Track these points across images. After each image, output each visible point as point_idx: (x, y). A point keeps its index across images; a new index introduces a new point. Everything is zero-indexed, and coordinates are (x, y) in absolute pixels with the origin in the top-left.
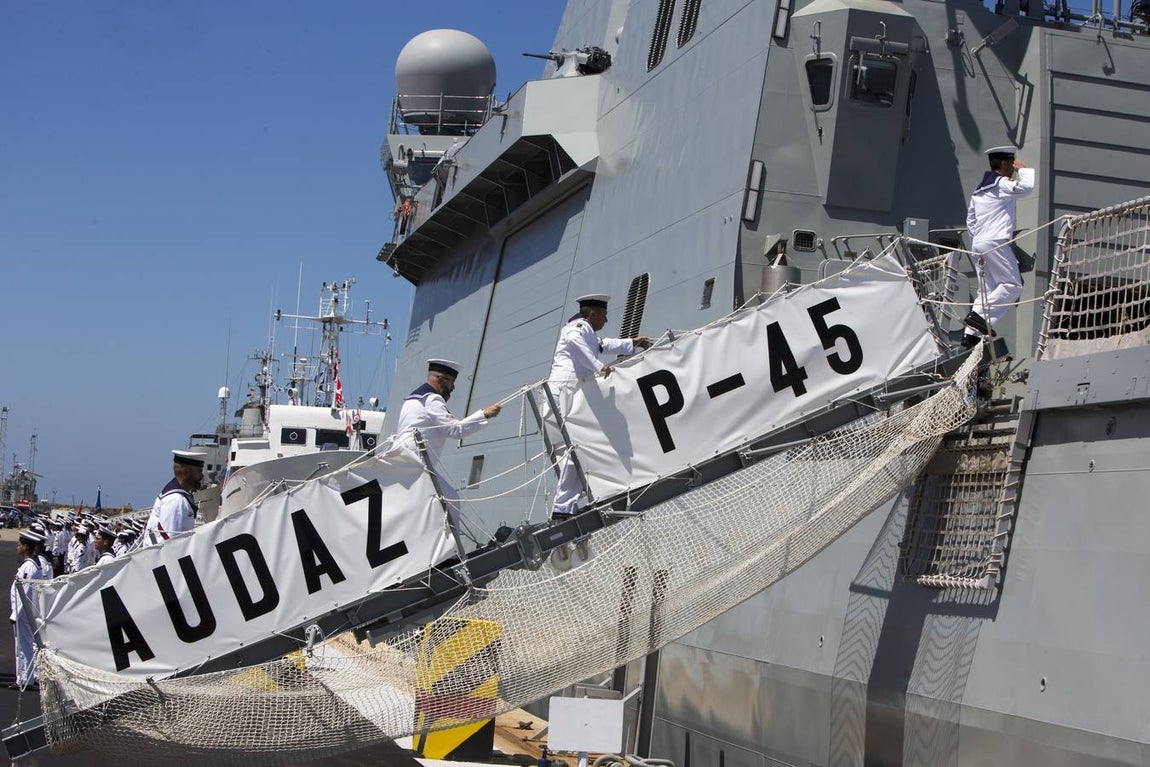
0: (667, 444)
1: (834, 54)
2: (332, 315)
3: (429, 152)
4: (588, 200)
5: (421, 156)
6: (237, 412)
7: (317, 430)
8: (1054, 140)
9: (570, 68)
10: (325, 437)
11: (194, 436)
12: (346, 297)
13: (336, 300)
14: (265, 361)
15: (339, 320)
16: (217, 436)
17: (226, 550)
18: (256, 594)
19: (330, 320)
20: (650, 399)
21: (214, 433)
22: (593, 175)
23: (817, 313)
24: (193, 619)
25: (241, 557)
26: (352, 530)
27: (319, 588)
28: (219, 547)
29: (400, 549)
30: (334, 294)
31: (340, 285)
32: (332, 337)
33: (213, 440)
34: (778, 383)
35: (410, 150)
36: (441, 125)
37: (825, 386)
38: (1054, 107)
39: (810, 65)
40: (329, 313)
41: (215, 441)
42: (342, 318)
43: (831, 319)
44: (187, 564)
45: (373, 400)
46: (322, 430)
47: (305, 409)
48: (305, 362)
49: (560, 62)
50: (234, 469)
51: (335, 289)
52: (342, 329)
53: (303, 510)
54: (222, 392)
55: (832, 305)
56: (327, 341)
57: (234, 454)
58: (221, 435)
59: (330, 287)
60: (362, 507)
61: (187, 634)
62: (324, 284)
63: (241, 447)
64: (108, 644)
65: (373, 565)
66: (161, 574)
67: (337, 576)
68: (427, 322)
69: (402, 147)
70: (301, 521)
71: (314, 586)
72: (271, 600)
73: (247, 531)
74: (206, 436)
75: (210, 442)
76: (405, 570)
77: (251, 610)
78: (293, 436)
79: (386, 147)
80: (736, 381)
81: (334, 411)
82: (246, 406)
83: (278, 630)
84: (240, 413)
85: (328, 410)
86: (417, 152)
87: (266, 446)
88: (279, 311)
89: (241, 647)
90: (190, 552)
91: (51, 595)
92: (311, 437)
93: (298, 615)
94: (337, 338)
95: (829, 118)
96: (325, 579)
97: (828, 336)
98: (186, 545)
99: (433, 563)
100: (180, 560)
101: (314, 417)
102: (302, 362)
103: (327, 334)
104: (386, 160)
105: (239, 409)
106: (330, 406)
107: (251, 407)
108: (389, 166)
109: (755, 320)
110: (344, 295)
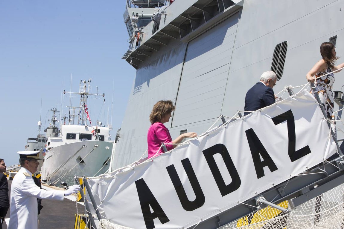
2: (84, 92)
3: (145, 15)
4: (240, 18)
5: (141, 16)
6: (44, 130)
7: (80, 134)
11: (29, 139)
12: (89, 85)
13: (86, 87)
14: (54, 112)
15: (87, 94)
16: (37, 139)
17: (209, 154)
18: (228, 180)
19: (83, 94)
21: (36, 138)
22: (241, 8)
24: (192, 197)
25: (218, 158)
26: (279, 140)
27: (263, 175)
28: (204, 152)
29: (306, 151)
30: (85, 84)
31: (87, 81)
32: (84, 100)
33: (36, 140)
35: (137, 14)
36: (149, 4)
40: (83, 91)
41: (37, 141)
42: (88, 93)
44: (186, 163)
45: (100, 123)
46: (82, 134)
47: (73, 126)
48: (75, 109)
50: (49, 149)
51: (85, 82)
52: (88, 97)
53: (252, 129)
54: (39, 123)
56: (82, 101)
57: (49, 143)
58: (39, 138)
59: (83, 82)
60: (283, 126)
61: (189, 206)
62: (81, 81)
63: (52, 141)
64: (141, 214)
65: (292, 160)
66: (171, 170)
67: (273, 168)
68: (146, 83)
69: (133, 13)
70: (251, 135)
71: (260, 174)
72: (236, 183)
73: (221, 142)
74: (33, 139)
75: (35, 141)
76: (310, 162)
77: (225, 190)
78: (71, 136)
79: (127, 12)
81: (86, 127)
82: (48, 128)
83: (241, 201)
84: (46, 131)
85: (84, 127)
86: (140, 15)
87: (61, 140)
88: (65, 91)
89: (220, 213)
90: (187, 156)
91: (105, 185)
92: (78, 137)
93: (252, 191)
94: (86, 100)
96: (266, 169)
98: (185, 152)
99: (325, 158)
100: (182, 161)
101: (78, 129)
102: (73, 109)
103: (82, 99)
104: (127, 18)
105: (45, 129)
106: (84, 125)
107: (49, 128)
108: (128, 21)
110: (88, 85)
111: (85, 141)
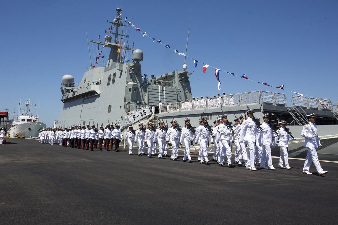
0: (135, 120)
1: (132, 87)
3: (68, 89)
4: (100, 97)
8: (149, 94)
9: (95, 84)
10: (28, 120)
14: (7, 110)
15: (29, 105)
19: (27, 105)
20: (133, 117)
22: (100, 95)
23: (143, 111)
32: (28, 107)
34: (141, 116)
37: (144, 116)
38: (149, 91)
39: (129, 88)
43: (144, 111)
45: (34, 115)
47: (24, 117)
49: (94, 83)
51: (28, 100)
55: (144, 110)
63: (15, 122)
68: (69, 108)
78: (23, 120)
80: (139, 116)
81: (29, 117)
86: (66, 89)
87: (19, 122)
92: (26, 120)
95: (131, 93)
97: (144, 112)
101: (26, 118)
109: (140, 112)
110: (29, 101)
111: (29, 122)
